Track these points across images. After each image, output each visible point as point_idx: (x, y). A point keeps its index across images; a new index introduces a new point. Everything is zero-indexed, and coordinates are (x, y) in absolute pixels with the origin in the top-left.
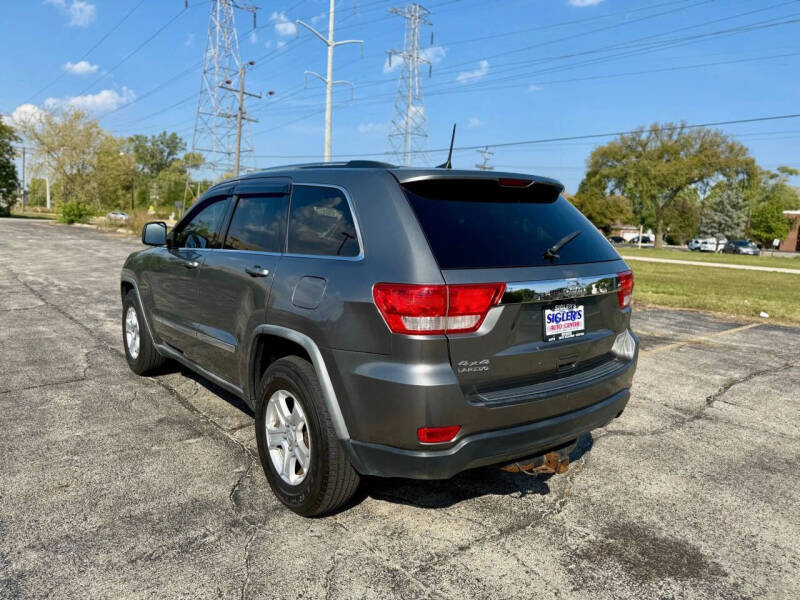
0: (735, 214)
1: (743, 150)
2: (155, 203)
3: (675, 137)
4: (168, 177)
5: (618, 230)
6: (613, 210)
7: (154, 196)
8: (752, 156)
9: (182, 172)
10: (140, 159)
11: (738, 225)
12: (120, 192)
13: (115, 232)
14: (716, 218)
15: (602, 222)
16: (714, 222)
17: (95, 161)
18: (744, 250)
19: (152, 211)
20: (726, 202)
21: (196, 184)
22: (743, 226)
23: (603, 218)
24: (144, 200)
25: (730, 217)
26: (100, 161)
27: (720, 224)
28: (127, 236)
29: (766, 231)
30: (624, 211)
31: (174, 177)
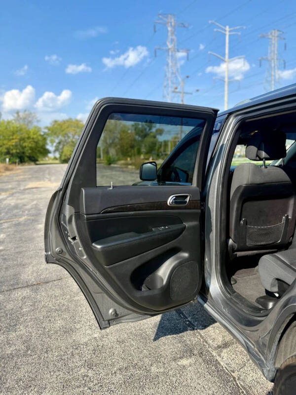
2: (144, 153)
4: (149, 140)
7: (143, 150)
9: (155, 137)
10: (137, 134)
12: (129, 149)
13: (127, 167)
17: (119, 136)
19: (142, 157)
21: (161, 142)
24: (139, 153)
26: (121, 135)
28: (132, 169)
31: (152, 140)
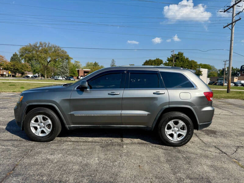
0: (67, 70)
1: (66, 52)
3: (47, 46)
5: (26, 73)
6: (25, 67)
8: (68, 54)
11: (67, 72)
14: (62, 71)
15: (21, 71)
16: (61, 72)
18: (72, 79)
20: (64, 66)
22: (69, 72)
23: (22, 70)
25: (65, 70)
27: (63, 72)
29: (73, 74)
30: (29, 68)
